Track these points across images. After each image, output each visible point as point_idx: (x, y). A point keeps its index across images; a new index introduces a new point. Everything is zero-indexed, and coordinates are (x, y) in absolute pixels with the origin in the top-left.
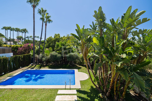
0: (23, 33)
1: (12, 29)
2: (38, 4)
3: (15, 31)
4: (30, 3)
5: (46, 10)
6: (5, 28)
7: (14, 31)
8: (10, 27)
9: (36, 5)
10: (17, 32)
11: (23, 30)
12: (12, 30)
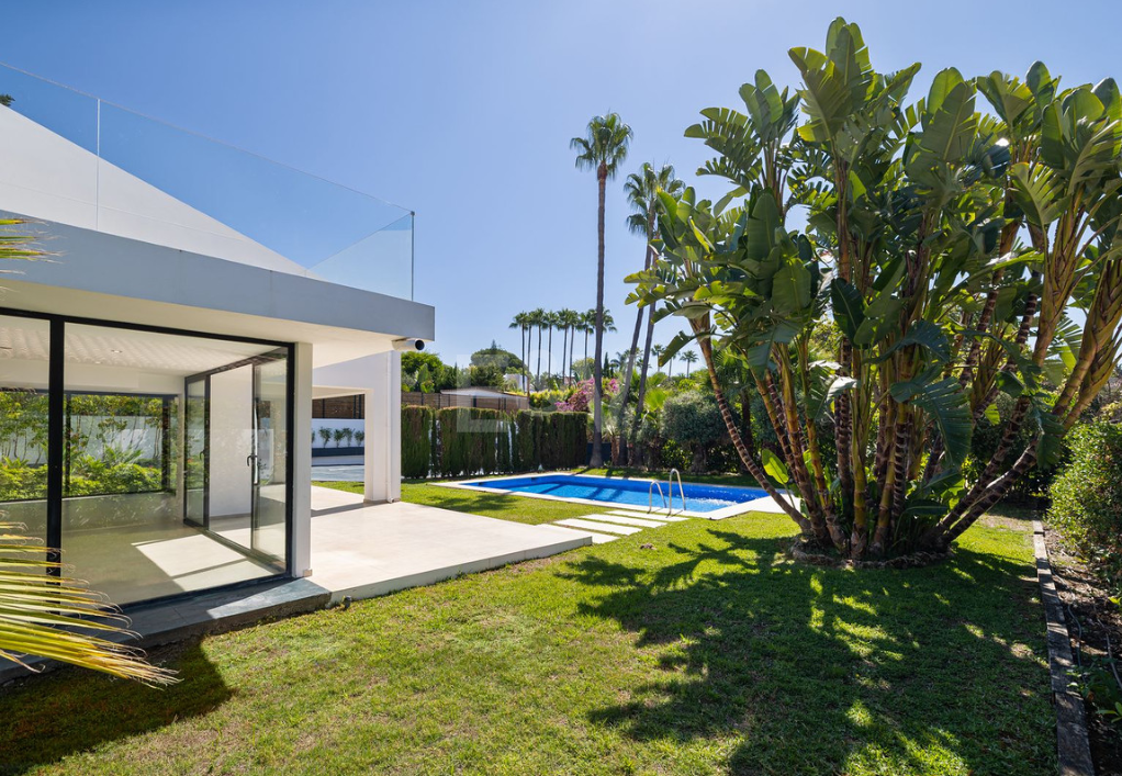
0: (592, 331)
1: (546, 318)
2: (621, 152)
3: (560, 327)
4: (586, 163)
5: (670, 169)
6: (525, 321)
7: (554, 328)
8: (541, 312)
9: (614, 161)
10: (563, 332)
11: (589, 316)
12: (545, 326)
